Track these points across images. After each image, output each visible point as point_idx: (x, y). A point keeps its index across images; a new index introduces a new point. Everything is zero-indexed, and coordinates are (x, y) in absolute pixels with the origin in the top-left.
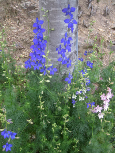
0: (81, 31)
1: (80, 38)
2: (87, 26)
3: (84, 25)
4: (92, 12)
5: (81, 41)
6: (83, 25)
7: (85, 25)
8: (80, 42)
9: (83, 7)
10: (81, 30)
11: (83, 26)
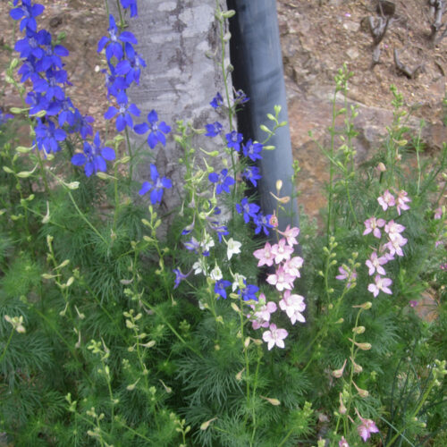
0: (382, 87)
1: (376, 114)
2: (410, 72)
3: (397, 68)
4: (439, 21)
5: (377, 124)
6: (394, 69)
7: (401, 67)
8: (374, 127)
9: (409, 7)
10: (383, 84)
11: (392, 72)
